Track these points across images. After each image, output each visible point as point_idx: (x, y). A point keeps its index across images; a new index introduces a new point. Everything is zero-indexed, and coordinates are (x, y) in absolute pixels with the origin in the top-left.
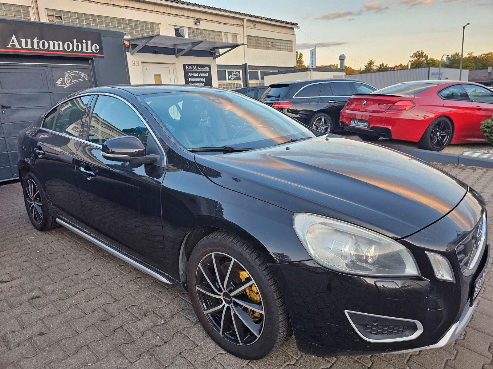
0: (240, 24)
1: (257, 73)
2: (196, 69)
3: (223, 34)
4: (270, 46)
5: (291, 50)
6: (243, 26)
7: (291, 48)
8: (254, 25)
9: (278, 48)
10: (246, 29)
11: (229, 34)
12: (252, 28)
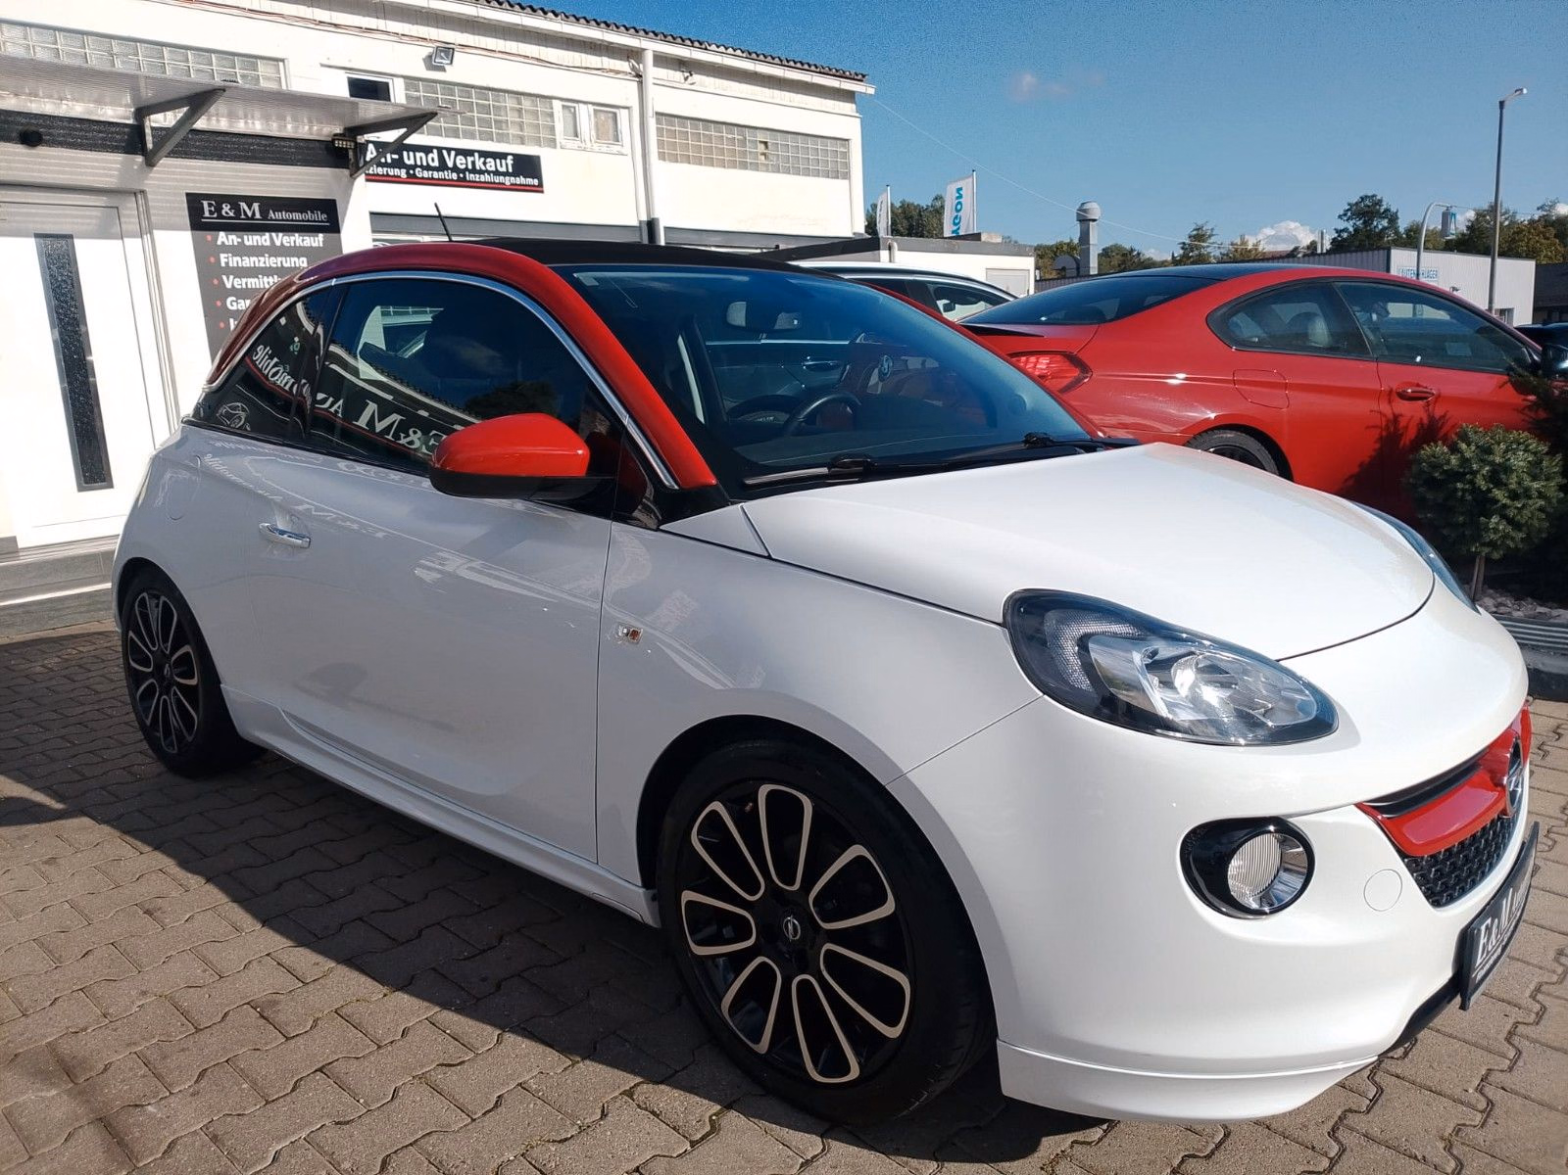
0: (627, 69)
2: (258, 216)
3: (557, 105)
4: (754, 156)
5: (841, 173)
6: (641, 77)
7: (840, 166)
8: (686, 72)
9: (789, 165)
10: (652, 91)
11: (581, 105)
12: (677, 85)
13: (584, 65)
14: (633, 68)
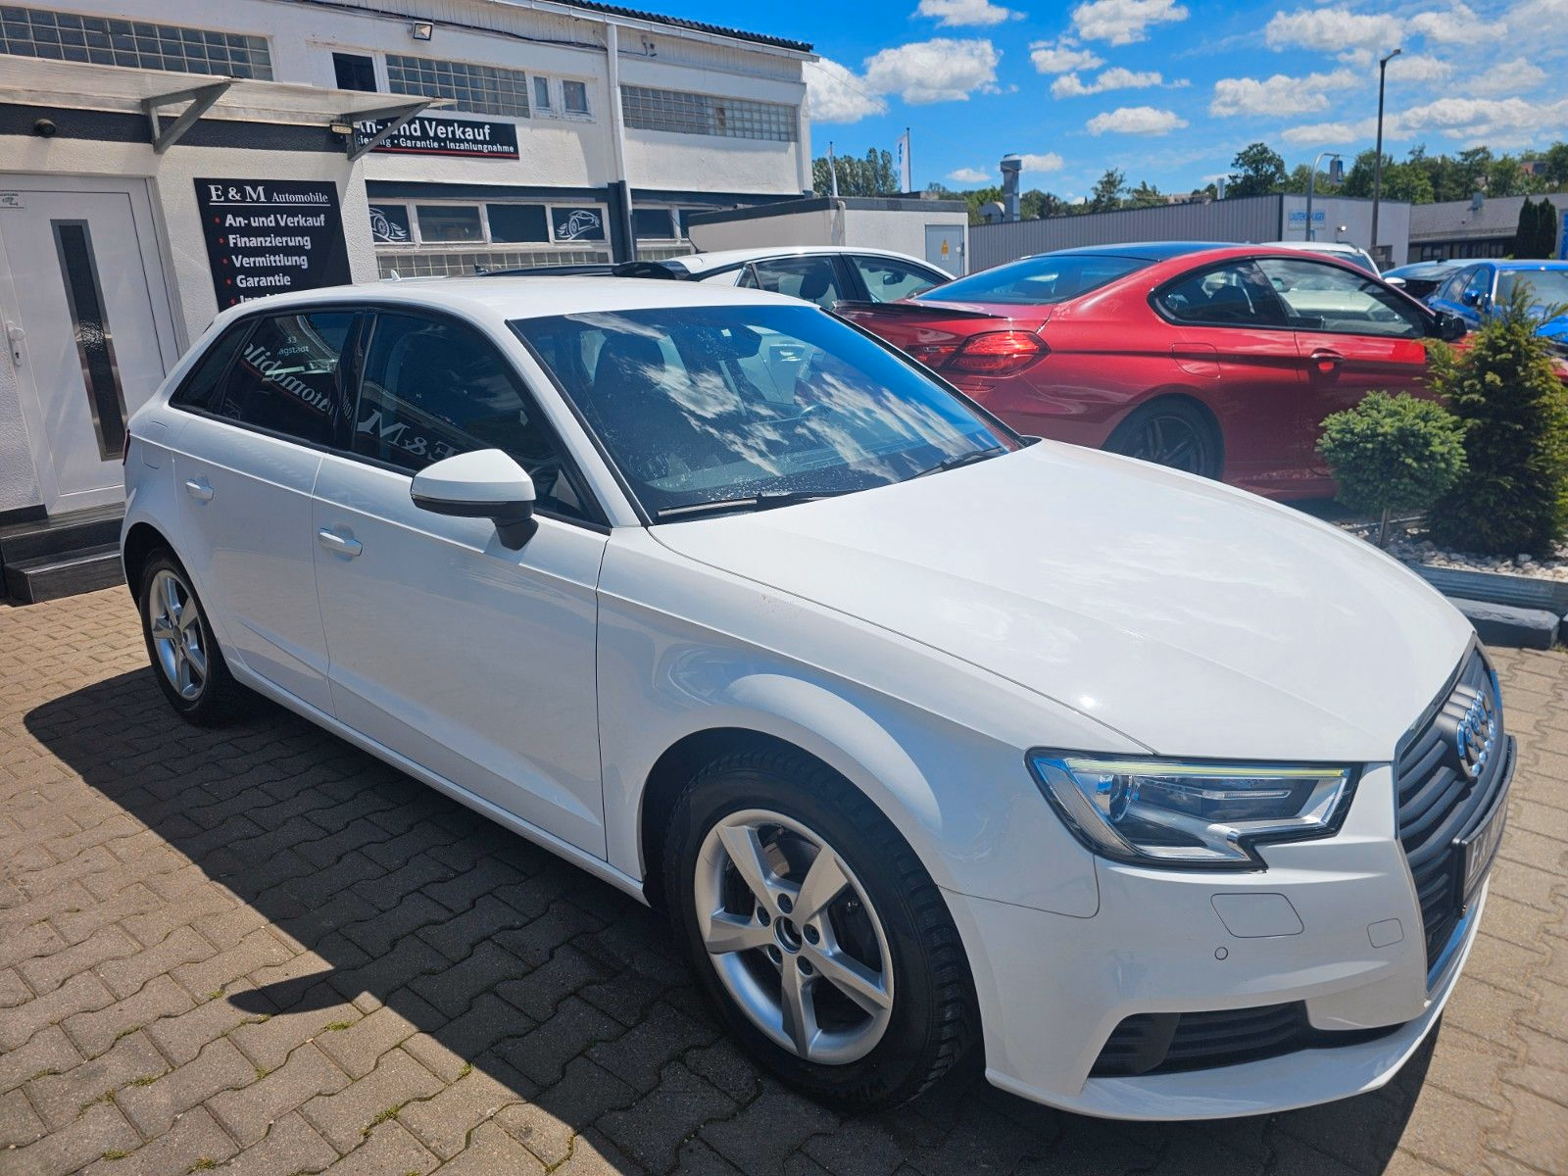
0: (592, 42)
1: (667, 214)
2: (263, 199)
3: (529, 80)
4: (711, 121)
5: (792, 135)
6: (606, 50)
7: (790, 129)
8: (648, 45)
9: (744, 130)
10: (616, 63)
11: (551, 76)
12: (640, 57)
13: (553, 40)
14: (599, 42)
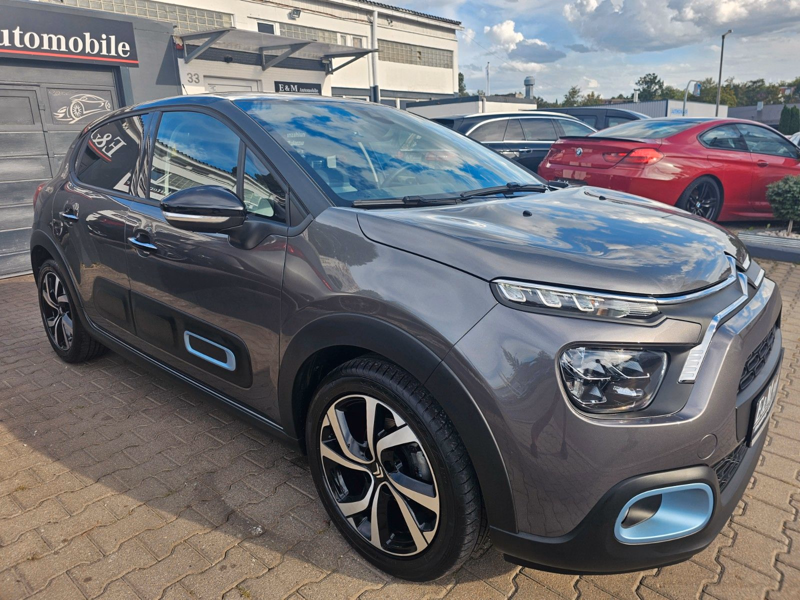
0: (366, 19)
1: (395, 102)
2: (296, 91)
3: (339, 35)
4: (416, 58)
5: (450, 65)
6: (372, 23)
7: (449, 62)
8: (390, 21)
9: (429, 62)
10: (376, 29)
11: (348, 35)
12: (387, 27)
13: (350, 18)
14: (369, 19)
